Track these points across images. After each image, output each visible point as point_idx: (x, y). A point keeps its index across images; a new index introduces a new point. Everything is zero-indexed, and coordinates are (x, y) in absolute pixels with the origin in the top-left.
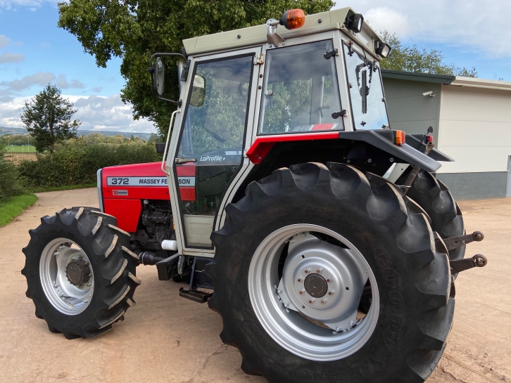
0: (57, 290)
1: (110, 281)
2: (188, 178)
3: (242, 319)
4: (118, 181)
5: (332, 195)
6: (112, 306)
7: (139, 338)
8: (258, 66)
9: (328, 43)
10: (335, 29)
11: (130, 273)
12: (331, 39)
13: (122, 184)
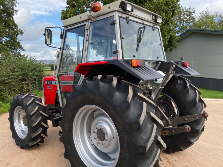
0: (20, 127)
1: (32, 126)
2: (70, 82)
3: (70, 148)
4: (49, 82)
5: (100, 91)
6: (34, 136)
7: (47, 151)
8: (87, 30)
9: (112, 18)
10: (115, 11)
11: (42, 123)
12: (113, 16)
13: (50, 84)
